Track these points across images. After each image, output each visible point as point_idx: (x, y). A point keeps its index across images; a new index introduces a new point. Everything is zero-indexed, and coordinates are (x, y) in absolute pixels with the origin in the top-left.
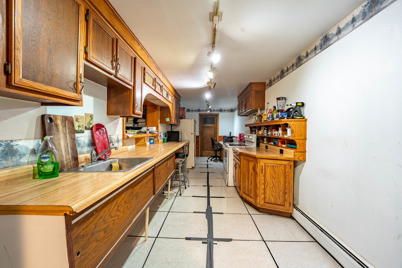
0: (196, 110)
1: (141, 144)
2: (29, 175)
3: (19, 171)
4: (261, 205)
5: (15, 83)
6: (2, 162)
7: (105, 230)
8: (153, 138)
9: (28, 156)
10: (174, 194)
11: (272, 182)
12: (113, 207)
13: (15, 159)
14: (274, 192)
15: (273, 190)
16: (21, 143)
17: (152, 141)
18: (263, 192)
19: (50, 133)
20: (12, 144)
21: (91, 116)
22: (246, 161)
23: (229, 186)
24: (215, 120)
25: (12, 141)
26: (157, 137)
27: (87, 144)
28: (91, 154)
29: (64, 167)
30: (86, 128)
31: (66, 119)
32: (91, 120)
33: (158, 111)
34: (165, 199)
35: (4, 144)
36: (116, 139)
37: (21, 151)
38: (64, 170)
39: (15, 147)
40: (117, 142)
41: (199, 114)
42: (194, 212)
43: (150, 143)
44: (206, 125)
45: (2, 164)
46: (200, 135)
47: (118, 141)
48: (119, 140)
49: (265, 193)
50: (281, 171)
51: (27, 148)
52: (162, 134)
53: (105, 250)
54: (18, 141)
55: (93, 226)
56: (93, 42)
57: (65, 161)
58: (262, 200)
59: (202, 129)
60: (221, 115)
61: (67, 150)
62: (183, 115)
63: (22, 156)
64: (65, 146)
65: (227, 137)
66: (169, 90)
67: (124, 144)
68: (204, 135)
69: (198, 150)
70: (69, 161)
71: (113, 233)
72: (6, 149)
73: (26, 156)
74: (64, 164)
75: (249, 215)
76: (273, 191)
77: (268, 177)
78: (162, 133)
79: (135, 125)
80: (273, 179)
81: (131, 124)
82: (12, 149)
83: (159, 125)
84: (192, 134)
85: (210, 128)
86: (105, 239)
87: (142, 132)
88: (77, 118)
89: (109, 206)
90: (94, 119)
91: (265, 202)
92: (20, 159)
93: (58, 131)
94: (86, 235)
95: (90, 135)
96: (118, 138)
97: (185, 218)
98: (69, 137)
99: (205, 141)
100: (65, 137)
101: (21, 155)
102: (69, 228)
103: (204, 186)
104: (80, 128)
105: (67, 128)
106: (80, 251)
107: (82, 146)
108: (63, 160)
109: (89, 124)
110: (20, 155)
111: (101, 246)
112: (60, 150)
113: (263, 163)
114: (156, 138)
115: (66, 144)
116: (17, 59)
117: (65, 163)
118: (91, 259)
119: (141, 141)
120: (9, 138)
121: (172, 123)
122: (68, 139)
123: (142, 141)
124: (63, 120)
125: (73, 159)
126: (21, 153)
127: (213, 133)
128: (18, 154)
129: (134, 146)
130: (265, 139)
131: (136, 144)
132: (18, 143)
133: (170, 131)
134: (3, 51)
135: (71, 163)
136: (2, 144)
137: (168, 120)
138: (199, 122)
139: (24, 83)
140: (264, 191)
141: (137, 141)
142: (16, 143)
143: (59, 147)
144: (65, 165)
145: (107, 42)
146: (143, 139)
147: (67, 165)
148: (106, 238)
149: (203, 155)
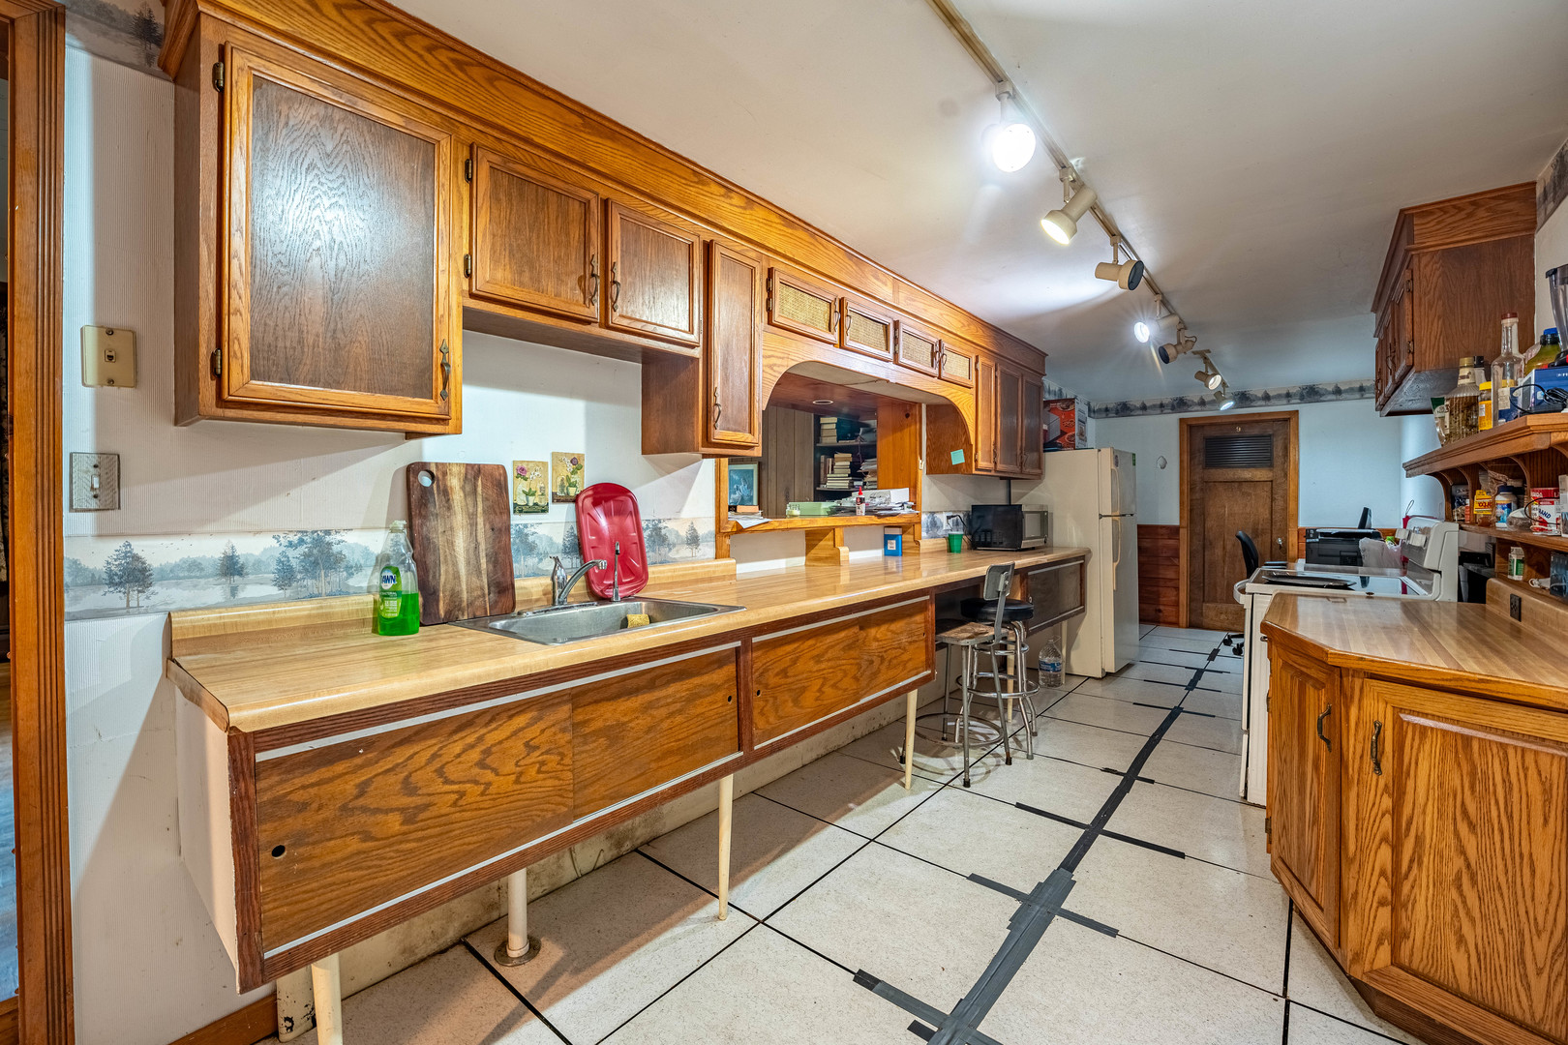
0: (1162, 406)
1: (823, 554)
2: (363, 622)
3: (340, 606)
4: (1367, 968)
5: (231, 393)
6: (305, 583)
7: (410, 816)
8: (897, 531)
9: (369, 571)
10: (945, 773)
11: (1453, 842)
12: (457, 748)
13: (334, 577)
14: (1473, 920)
15: (1464, 902)
16: (351, 538)
17: (892, 545)
18: (1384, 890)
19: (423, 513)
20: (328, 539)
21: (574, 461)
22: (1292, 677)
23: (1254, 805)
24: (1278, 444)
25: (328, 532)
26: (911, 530)
27: (561, 547)
28: (552, 579)
29: (460, 609)
30: (557, 499)
31: (479, 471)
32: (573, 473)
33: (916, 423)
34: (896, 785)
35: (309, 540)
36: (684, 532)
37: (353, 558)
38: (461, 618)
39: (335, 548)
40: (688, 544)
41: (1182, 420)
42: (974, 878)
43: (887, 553)
44: (1220, 471)
45: (305, 586)
46: (1184, 524)
47: (694, 540)
48: (697, 537)
49: (1396, 903)
50: (1535, 787)
51: (366, 552)
52: (942, 518)
53: (404, 877)
54: (342, 533)
55: (349, 786)
56: (494, 236)
57: (465, 593)
58: (1380, 943)
59: (1197, 496)
60: (1310, 416)
61: (473, 561)
62: (1063, 433)
63: (352, 569)
64: (468, 551)
65: (1322, 534)
66: (949, 332)
67: (723, 551)
68: (1209, 524)
69: (1178, 595)
70: (479, 593)
71: (454, 833)
72: (315, 551)
73: (364, 572)
74: (461, 601)
75: (1283, 1001)
76: (1462, 913)
77: (1421, 800)
78: (945, 515)
79: (856, 483)
80: (1463, 828)
81: (842, 479)
82: (328, 552)
83: (924, 480)
84: (1101, 516)
85: (1245, 488)
86: (408, 841)
87: (844, 509)
88: (523, 469)
89: (435, 744)
90: (585, 468)
91: (1395, 962)
92: (347, 578)
93: (449, 508)
94: (315, 806)
95: (573, 518)
96: (695, 530)
97: (916, 890)
98: (485, 525)
99: (1219, 552)
100: (471, 525)
101: (351, 567)
102: (243, 769)
103: (1107, 770)
104: (531, 499)
105: (479, 499)
106: (285, 844)
107: (541, 551)
108: (457, 589)
109: (567, 484)
110: (348, 568)
111: (385, 858)
112: (450, 562)
113: (1382, 706)
114: (909, 534)
115: (473, 545)
116: (235, 335)
117: (465, 599)
118: (334, 884)
119: (821, 543)
120: (320, 525)
121: (977, 469)
122: (479, 531)
123: (826, 543)
124: (469, 477)
125: (492, 589)
126: (352, 563)
127: (1265, 513)
128: (343, 564)
129: (801, 561)
130: (1515, 554)
131: (807, 554)
132: (343, 538)
133: (1003, 502)
134: (209, 326)
135: (487, 599)
136: (305, 538)
137: (958, 457)
138: (1181, 462)
139: (254, 390)
140: (1395, 889)
141: (813, 543)
142: (338, 537)
143: (448, 553)
144: (465, 604)
145: (560, 220)
146: (831, 535)
147: (470, 604)
148: (414, 840)
149: (1206, 621)
